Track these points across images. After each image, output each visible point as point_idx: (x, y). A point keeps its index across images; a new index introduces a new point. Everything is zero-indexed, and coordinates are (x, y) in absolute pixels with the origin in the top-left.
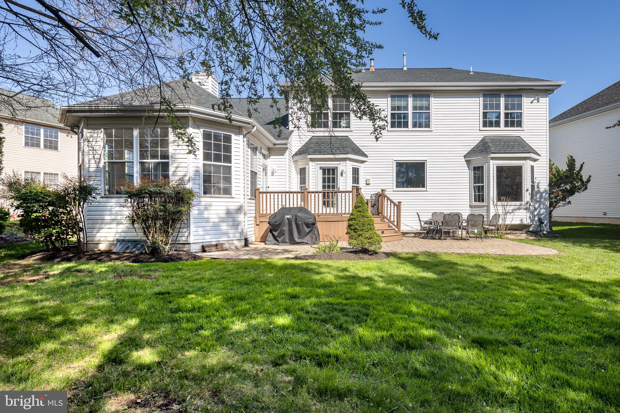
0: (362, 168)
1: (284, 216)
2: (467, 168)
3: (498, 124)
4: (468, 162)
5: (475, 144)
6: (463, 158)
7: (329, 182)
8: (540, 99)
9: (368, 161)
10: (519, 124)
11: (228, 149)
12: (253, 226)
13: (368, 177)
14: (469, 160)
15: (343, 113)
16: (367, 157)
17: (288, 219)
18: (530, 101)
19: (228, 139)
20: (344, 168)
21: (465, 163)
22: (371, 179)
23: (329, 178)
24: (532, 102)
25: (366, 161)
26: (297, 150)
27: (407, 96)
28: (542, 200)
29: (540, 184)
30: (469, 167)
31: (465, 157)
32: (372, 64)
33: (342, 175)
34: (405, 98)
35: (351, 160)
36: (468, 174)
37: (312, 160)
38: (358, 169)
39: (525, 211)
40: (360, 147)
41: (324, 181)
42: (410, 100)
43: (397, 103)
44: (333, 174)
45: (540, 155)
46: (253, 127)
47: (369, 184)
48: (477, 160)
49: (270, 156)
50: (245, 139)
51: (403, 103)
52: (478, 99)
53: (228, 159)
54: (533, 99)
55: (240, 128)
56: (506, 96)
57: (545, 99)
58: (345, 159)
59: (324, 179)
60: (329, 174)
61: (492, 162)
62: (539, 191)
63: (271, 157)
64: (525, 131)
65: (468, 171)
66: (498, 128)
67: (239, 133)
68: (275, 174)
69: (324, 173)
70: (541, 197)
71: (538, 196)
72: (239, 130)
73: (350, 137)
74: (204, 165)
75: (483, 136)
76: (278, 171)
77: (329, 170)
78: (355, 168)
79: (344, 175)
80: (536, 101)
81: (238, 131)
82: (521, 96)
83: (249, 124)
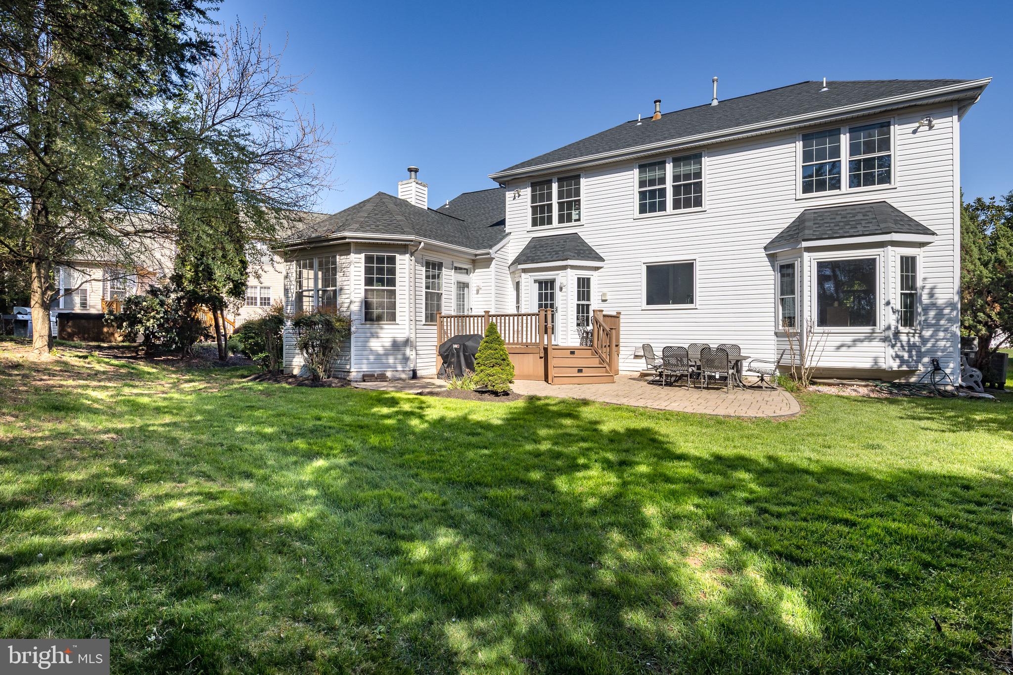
0: (595, 279)
1: (452, 345)
2: (771, 268)
3: (836, 184)
4: (772, 258)
5: (786, 226)
6: (763, 250)
7: (546, 300)
8: (934, 122)
9: (605, 266)
10: (886, 178)
11: (392, 271)
12: (435, 356)
13: (605, 290)
14: (774, 254)
15: (571, 201)
16: (604, 260)
17: (455, 349)
18: (911, 130)
19: (392, 260)
20: (563, 280)
21: (766, 259)
22: (609, 294)
23: (546, 294)
24: (915, 132)
25: (601, 268)
26: (514, 258)
27: (664, 163)
28: (942, 322)
29: (936, 291)
30: (773, 266)
31: (765, 248)
32: (658, 109)
33: (561, 289)
34: (661, 166)
35: (573, 267)
36: (773, 277)
37: (525, 271)
38: (589, 279)
39: (883, 344)
40: (594, 248)
41: (540, 299)
42: (669, 167)
43: (648, 175)
44: (552, 288)
45: (933, 234)
46: (420, 243)
47: (606, 300)
48: (784, 254)
49: (474, 270)
50: (413, 258)
51: (657, 174)
52: (794, 145)
53: (392, 282)
54: (917, 125)
55: (406, 246)
56: (851, 131)
57: (950, 119)
58: (564, 268)
59: (540, 295)
60: (546, 289)
61: (806, 255)
62: (934, 305)
63: (477, 271)
64: (899, 189)
65: (773, 273)
66: (836, 192)
67: (405, 253)
68: (480, 292)
69: (540, 289)
70: (940, 315)
71: (932, 313)
72: (403, 248)
73: (580, 234)
74: (366, 290)
75: (802, 210)
76: (483, 288)
77: (546, 283)
78: (584, 279)
79: (564, 290)
80: (927, 128)
81: (404, 250)
82: (888, 125)
83: (412, 241)
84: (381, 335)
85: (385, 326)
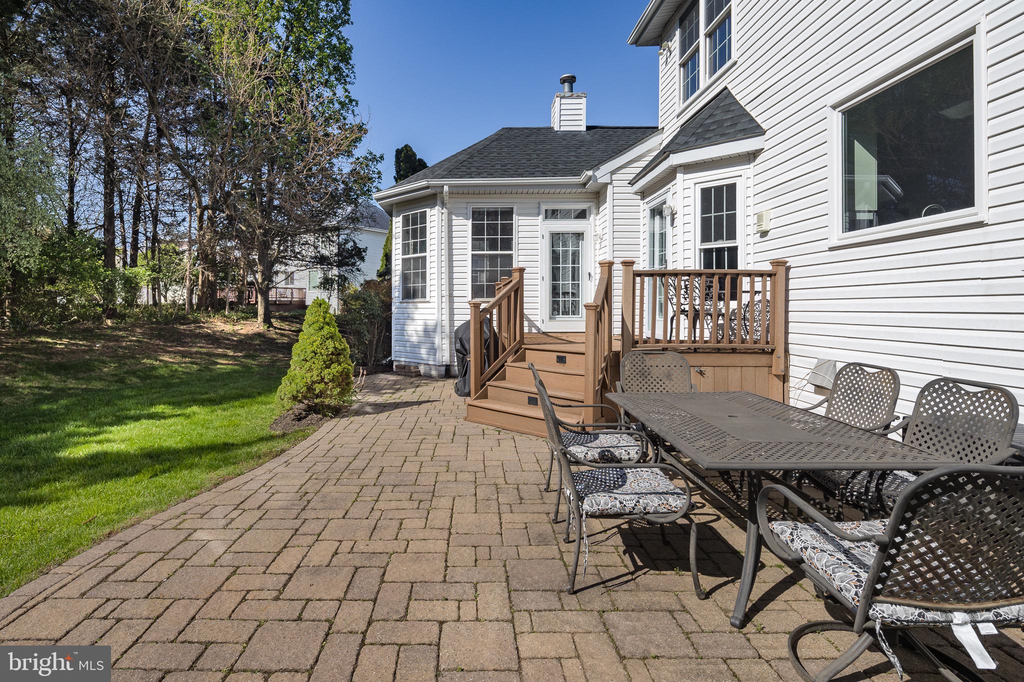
9: (765, 147)
13: (765, 208)
16: (763, 135)
20: (675, 201)
22: (772, 214)
25: (758, 152)
33: (672, 220)
38: (731, 188)
40: (748, 108)
47: (767, 232)
49: (598, 209)
50: (445, 210)
55: (435, 196)
58: (675, 173)
63: (601, 209)
67: (432, 206)
72: (434, 199)
73: (730, 86)
74: (404, 260)
76: (603, 238)
78: (719, 190)
84: (416, 316)
85: (420, 305)
